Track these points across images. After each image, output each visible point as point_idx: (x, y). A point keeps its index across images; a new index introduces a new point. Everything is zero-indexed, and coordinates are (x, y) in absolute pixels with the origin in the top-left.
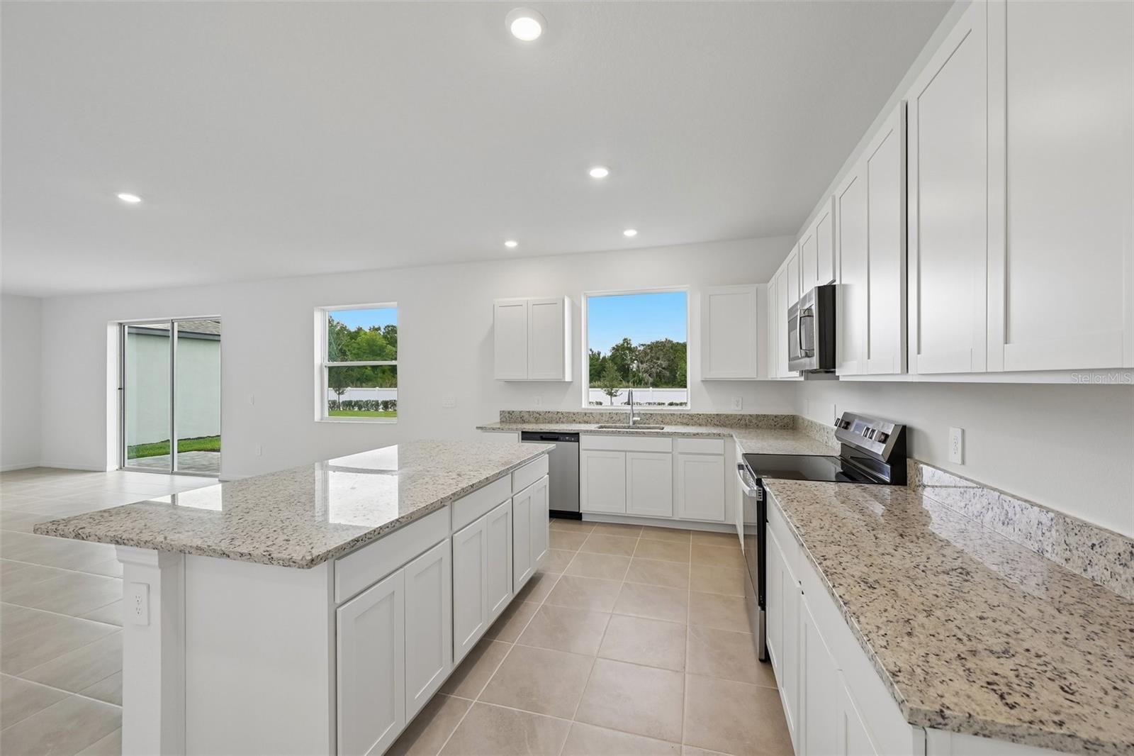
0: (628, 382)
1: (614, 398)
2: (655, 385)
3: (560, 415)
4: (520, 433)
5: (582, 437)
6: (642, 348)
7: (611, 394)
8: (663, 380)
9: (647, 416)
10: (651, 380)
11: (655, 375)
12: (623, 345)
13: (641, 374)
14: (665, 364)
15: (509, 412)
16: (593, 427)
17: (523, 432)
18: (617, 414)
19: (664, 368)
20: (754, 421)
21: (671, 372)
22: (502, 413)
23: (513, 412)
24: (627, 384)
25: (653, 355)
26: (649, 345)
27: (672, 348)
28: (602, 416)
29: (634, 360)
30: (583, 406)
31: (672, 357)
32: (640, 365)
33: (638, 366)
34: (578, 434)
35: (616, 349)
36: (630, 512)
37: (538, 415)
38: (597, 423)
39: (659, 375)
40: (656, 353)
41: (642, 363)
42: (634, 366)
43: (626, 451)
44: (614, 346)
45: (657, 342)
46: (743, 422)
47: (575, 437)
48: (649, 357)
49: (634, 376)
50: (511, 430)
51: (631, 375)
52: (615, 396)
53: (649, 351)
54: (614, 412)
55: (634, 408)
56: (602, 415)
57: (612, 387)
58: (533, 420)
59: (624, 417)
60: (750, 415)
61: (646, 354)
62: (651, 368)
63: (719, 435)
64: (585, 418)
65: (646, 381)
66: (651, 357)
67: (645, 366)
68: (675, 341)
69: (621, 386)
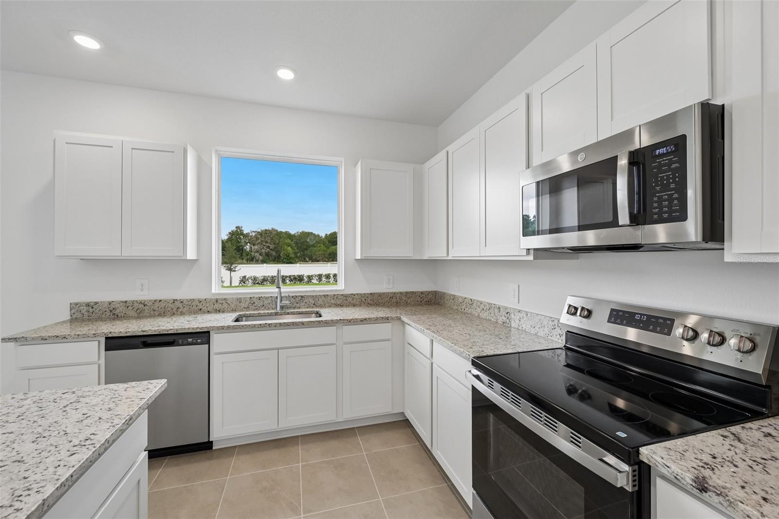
0: (243, 259)
1: (233, 273)
2: (263, 262)
3: (178, 304)
4: (103, 340)
5: (215, 338)
6: (254, 234)
7: (230, 270)
8: (270, 258)
9: (297, 299)
10: (261, 258)
11: (264, 254)
12: (237, 231)
13: (253, 254)
14: (272, 247)
15: (88, 305)
16: (227, 319)
17: (107, 338)
18: (260, 298)
19: (271, 250)
20: (404, 298)
21: (277, 252)
22: (74, 306)
23: (96, 303)
24: (241, 261)
25: (263, 239)
26: (259, 232)
27: (277, 235)
28: (240, 302)
29: (247, 243)
30: (213, 291)
31: (277, 242)
32: (252, 247)
33: (251, 248)
34: (208, 332)
35: (232, 234)
36: (283, 425)
37: (141, 306)
38: (234, 311)
39: (267, 254)
40: (265, 238)
41: (254, 245)
42: (248, 247)
43: (278, 349)
44: (230, 231)
45: (266, 230)
46: (394, 300)
47: (203, 337)
48: (260, 241)
49: (247, 255)
50: (85, 338)
51: (244, 254)
52: (234, 271)
53: (259, 236)
54: (256, 296)
55: (282, 290)
56: (240, 300)
57: (232, 264)
58: (133, 313)
59: (269, 301)
60: (400, 293)
61: (257, 239)
62: (261, 249)
63: (387, 318)
64: (217, 306)
65: (257, 259)
66: (262, 241)
67: (256, 247)
68: (279, 230)
69: (237, 262)
